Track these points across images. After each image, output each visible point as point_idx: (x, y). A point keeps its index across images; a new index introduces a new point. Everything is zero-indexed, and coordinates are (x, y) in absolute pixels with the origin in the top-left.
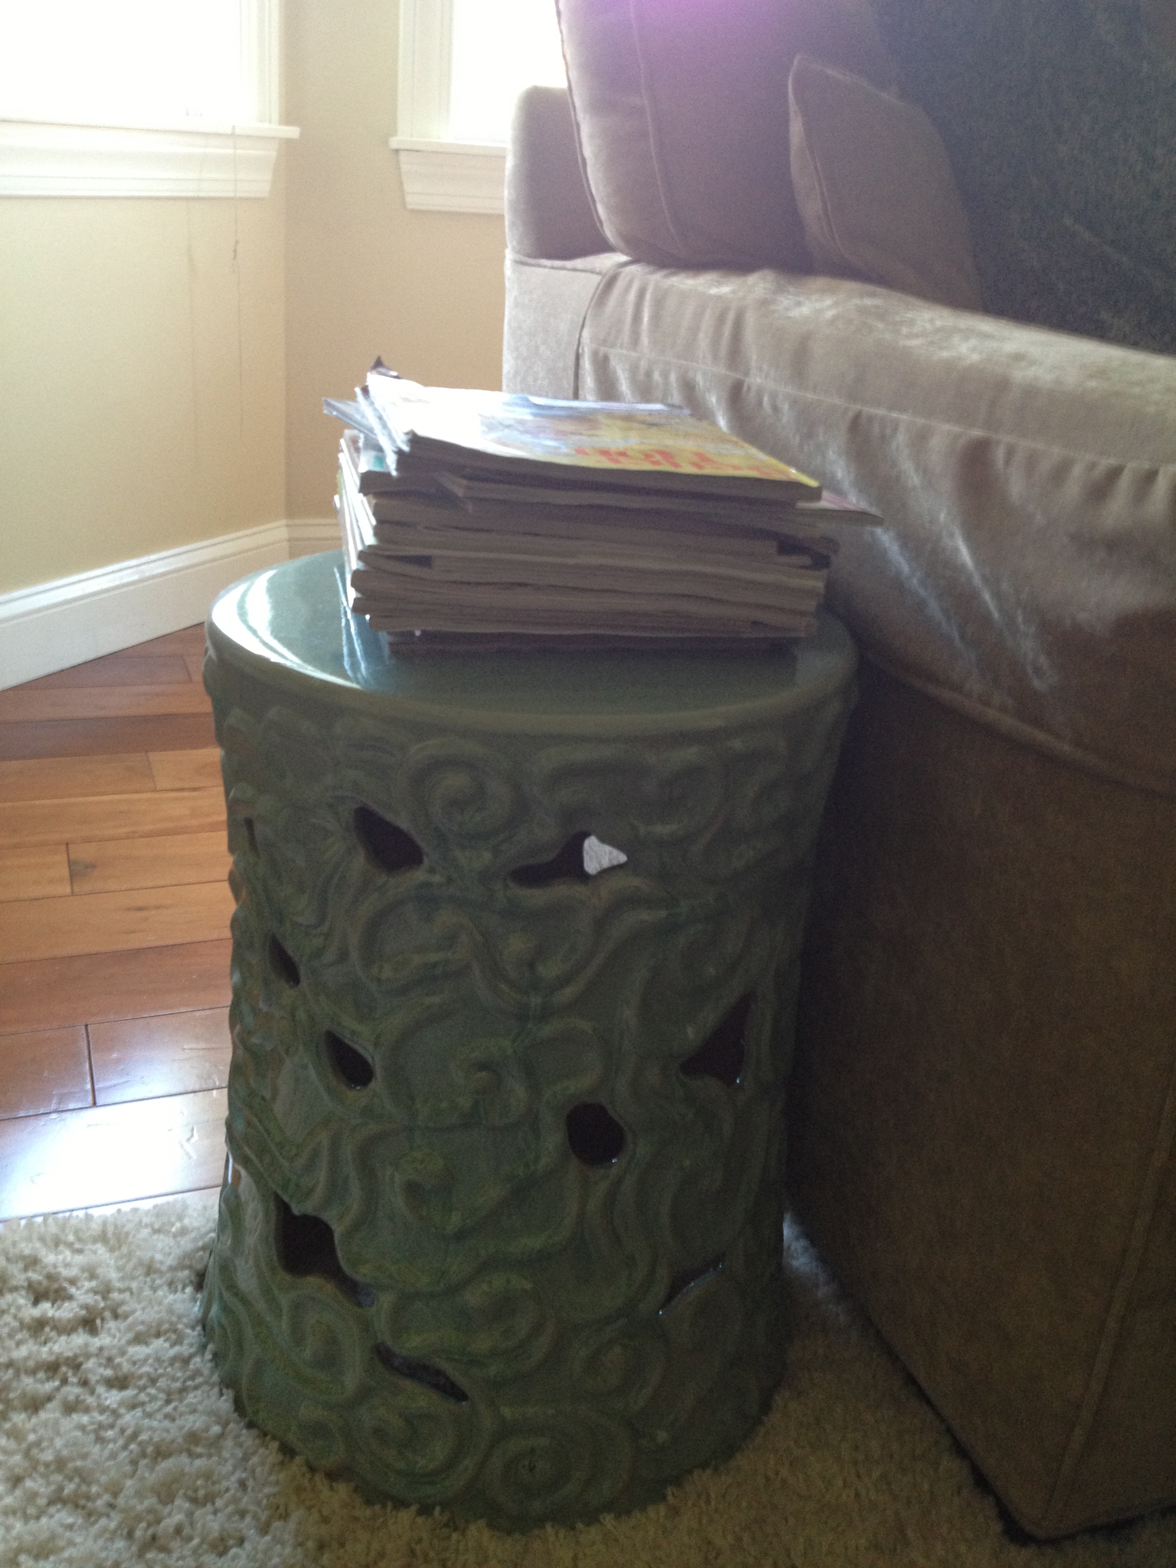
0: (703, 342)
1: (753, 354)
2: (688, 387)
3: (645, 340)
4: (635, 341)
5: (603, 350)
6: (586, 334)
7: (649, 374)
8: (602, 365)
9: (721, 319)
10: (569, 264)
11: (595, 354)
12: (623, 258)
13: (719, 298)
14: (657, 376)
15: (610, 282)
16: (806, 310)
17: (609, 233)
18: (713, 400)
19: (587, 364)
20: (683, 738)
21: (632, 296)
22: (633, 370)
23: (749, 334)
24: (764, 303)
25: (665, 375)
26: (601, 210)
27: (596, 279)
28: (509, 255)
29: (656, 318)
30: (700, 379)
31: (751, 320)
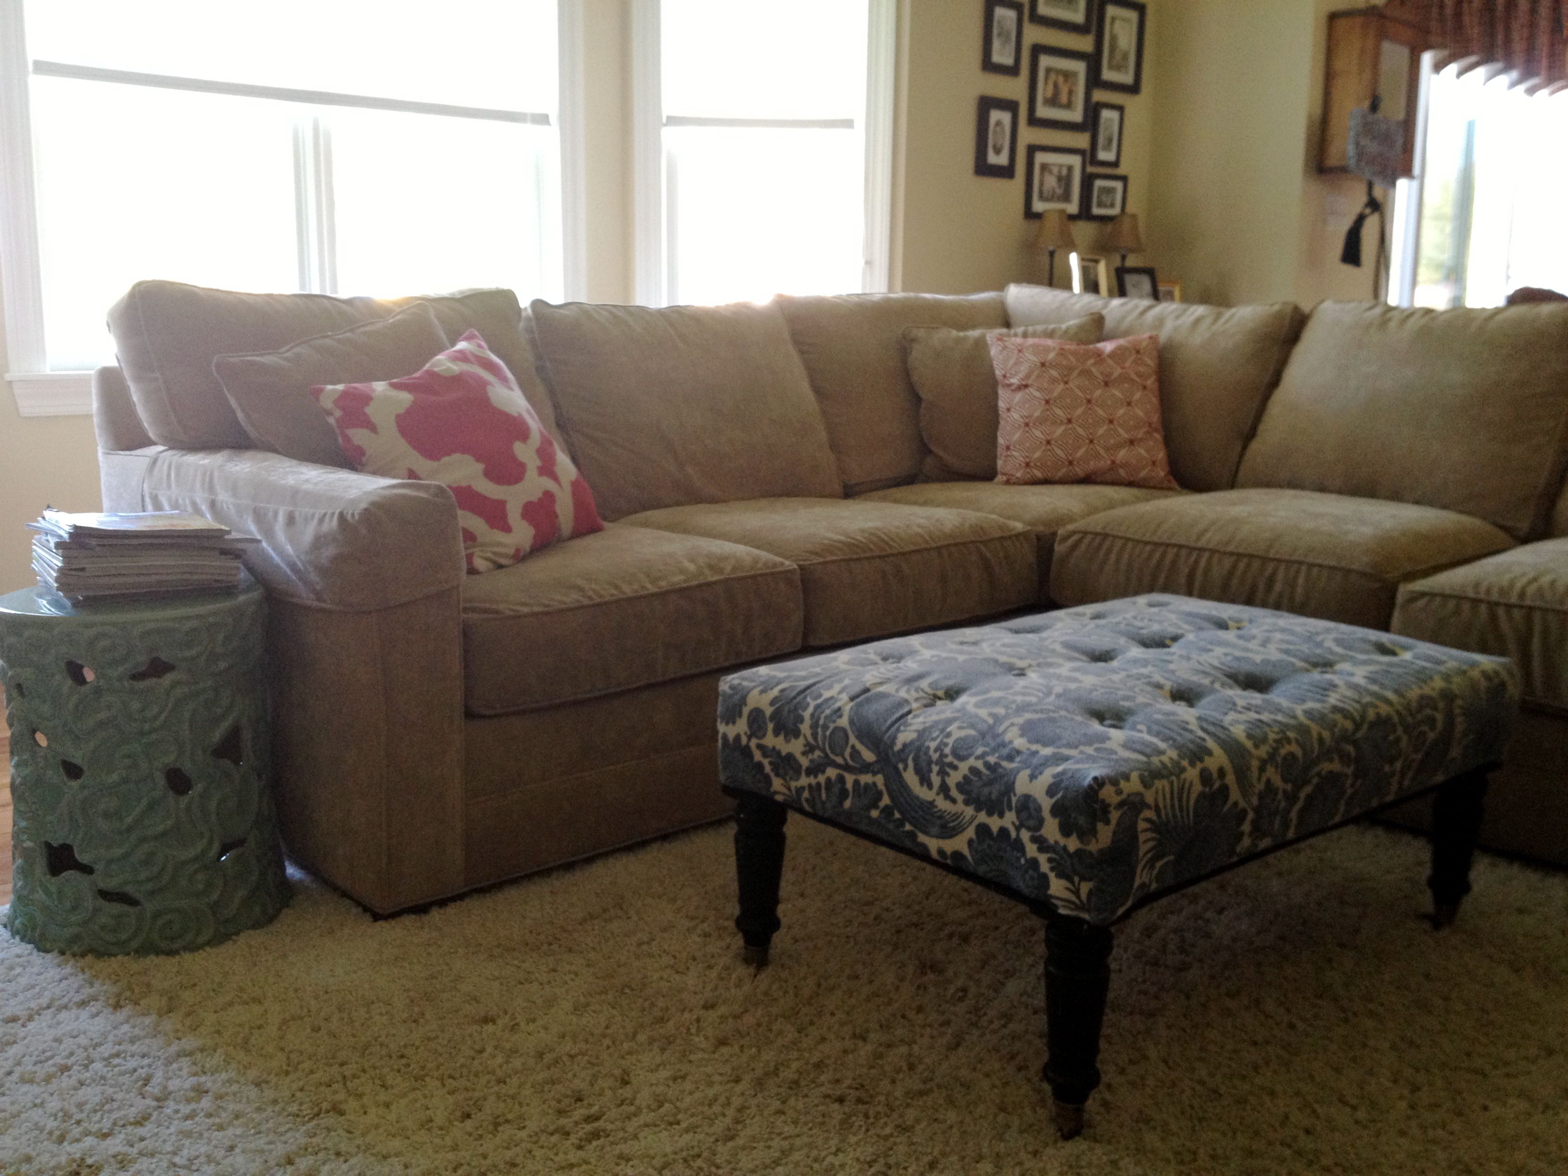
0: (198, 485)
1: (218, 488)
2: (194, 505)
3: (173, 485)
4: (169, 486)
5: (154, 492)
6: (145, 485)
7: (177, 500)
8: (155, 500)
9: (204, 474)
10: (133, 453)
11: (151, 494)
12: (161, 448)
13: (203, 466)
14: (180, 501)
15: (155, 461)
16: (238, 468)
17: (152, 435)
18: (204, 508)
19: (148, 500)
20: (188, 618)
21: (165, 467)
22: (169, 499)
23: (216, 481)
24: (221, 466)
25: (184, 499)
26: (146, 425)
27: (148, 459)
28: (100, 451)
29: (178, 475)
30: (198, 501)
31: (216, 474)
